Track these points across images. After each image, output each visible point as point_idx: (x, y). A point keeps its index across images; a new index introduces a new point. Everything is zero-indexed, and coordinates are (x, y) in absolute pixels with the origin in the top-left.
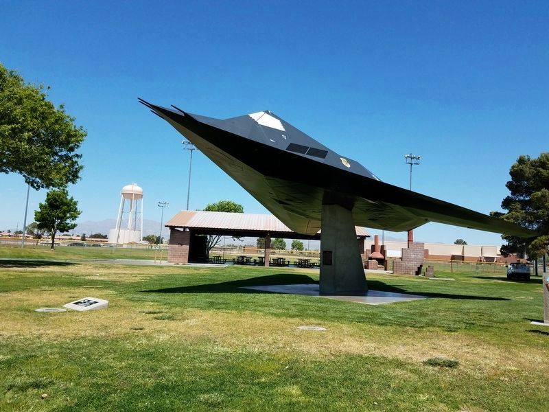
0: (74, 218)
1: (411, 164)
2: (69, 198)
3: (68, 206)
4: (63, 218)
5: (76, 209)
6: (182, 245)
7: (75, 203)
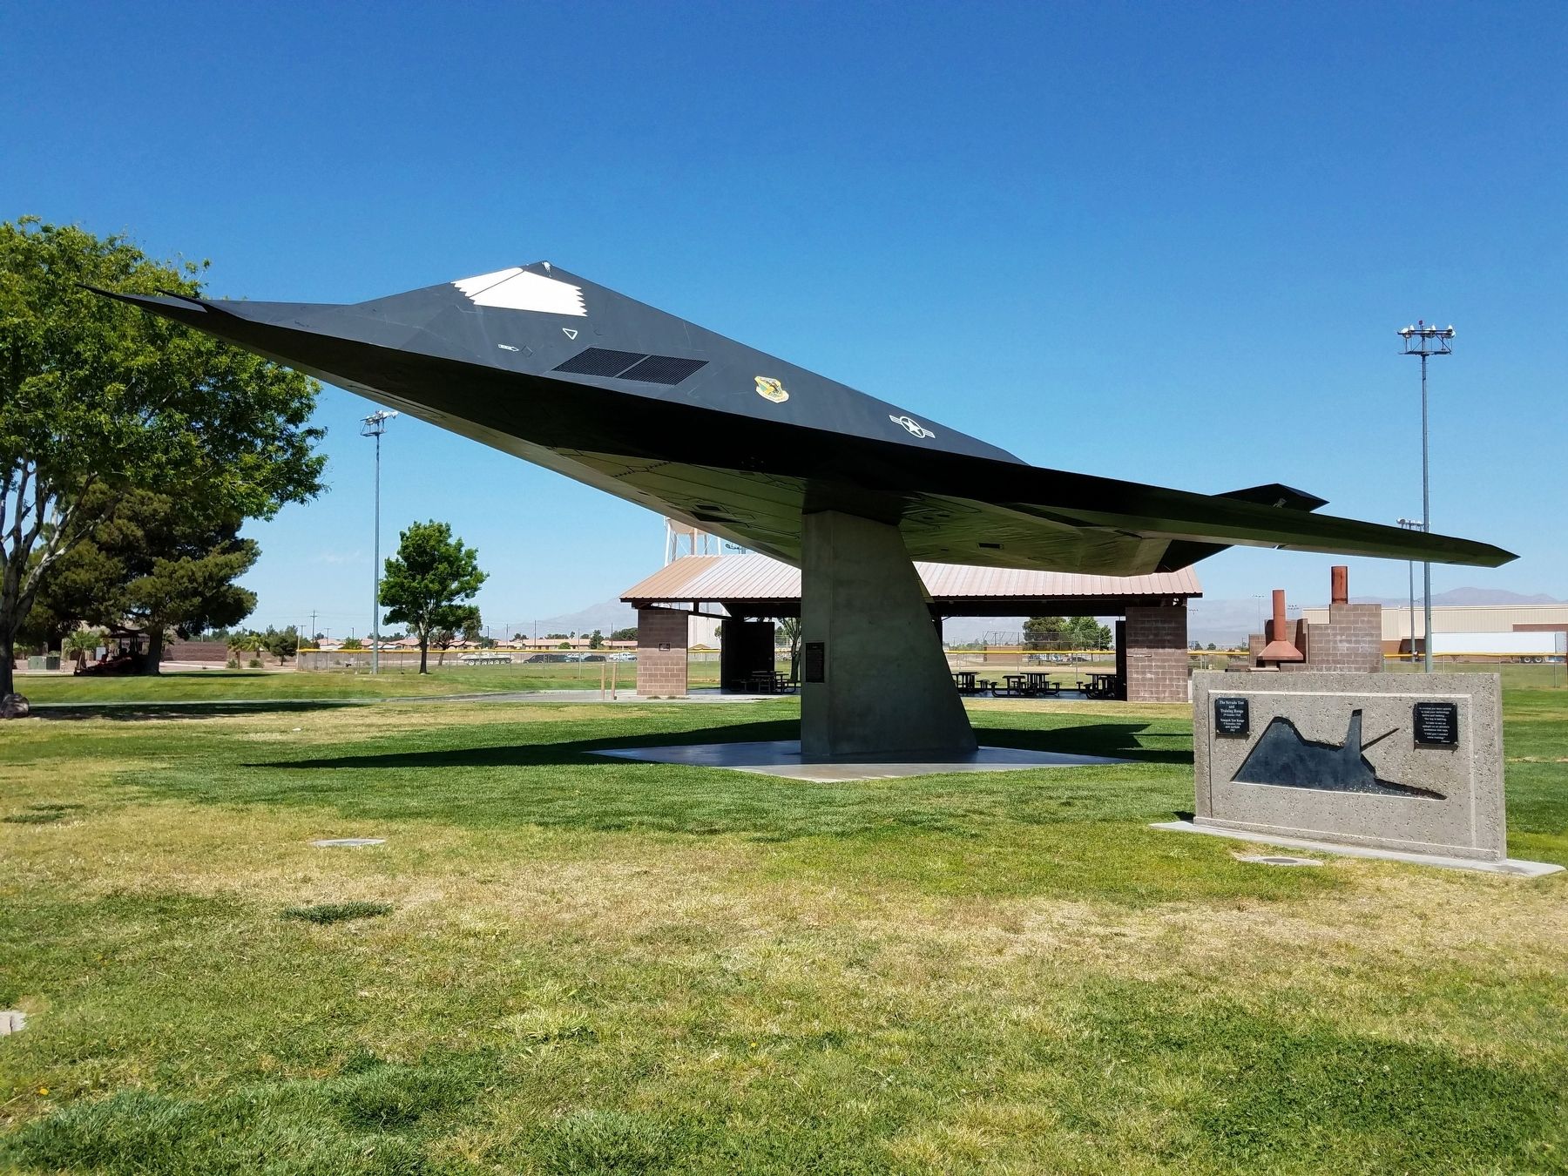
0: (470, 590)
1: (1424, 355)
2: (452, 541)
3: (451, 564)
4: (442, 593)
5: (475, 568)
6: (668, 647)
7: (471, 555)
